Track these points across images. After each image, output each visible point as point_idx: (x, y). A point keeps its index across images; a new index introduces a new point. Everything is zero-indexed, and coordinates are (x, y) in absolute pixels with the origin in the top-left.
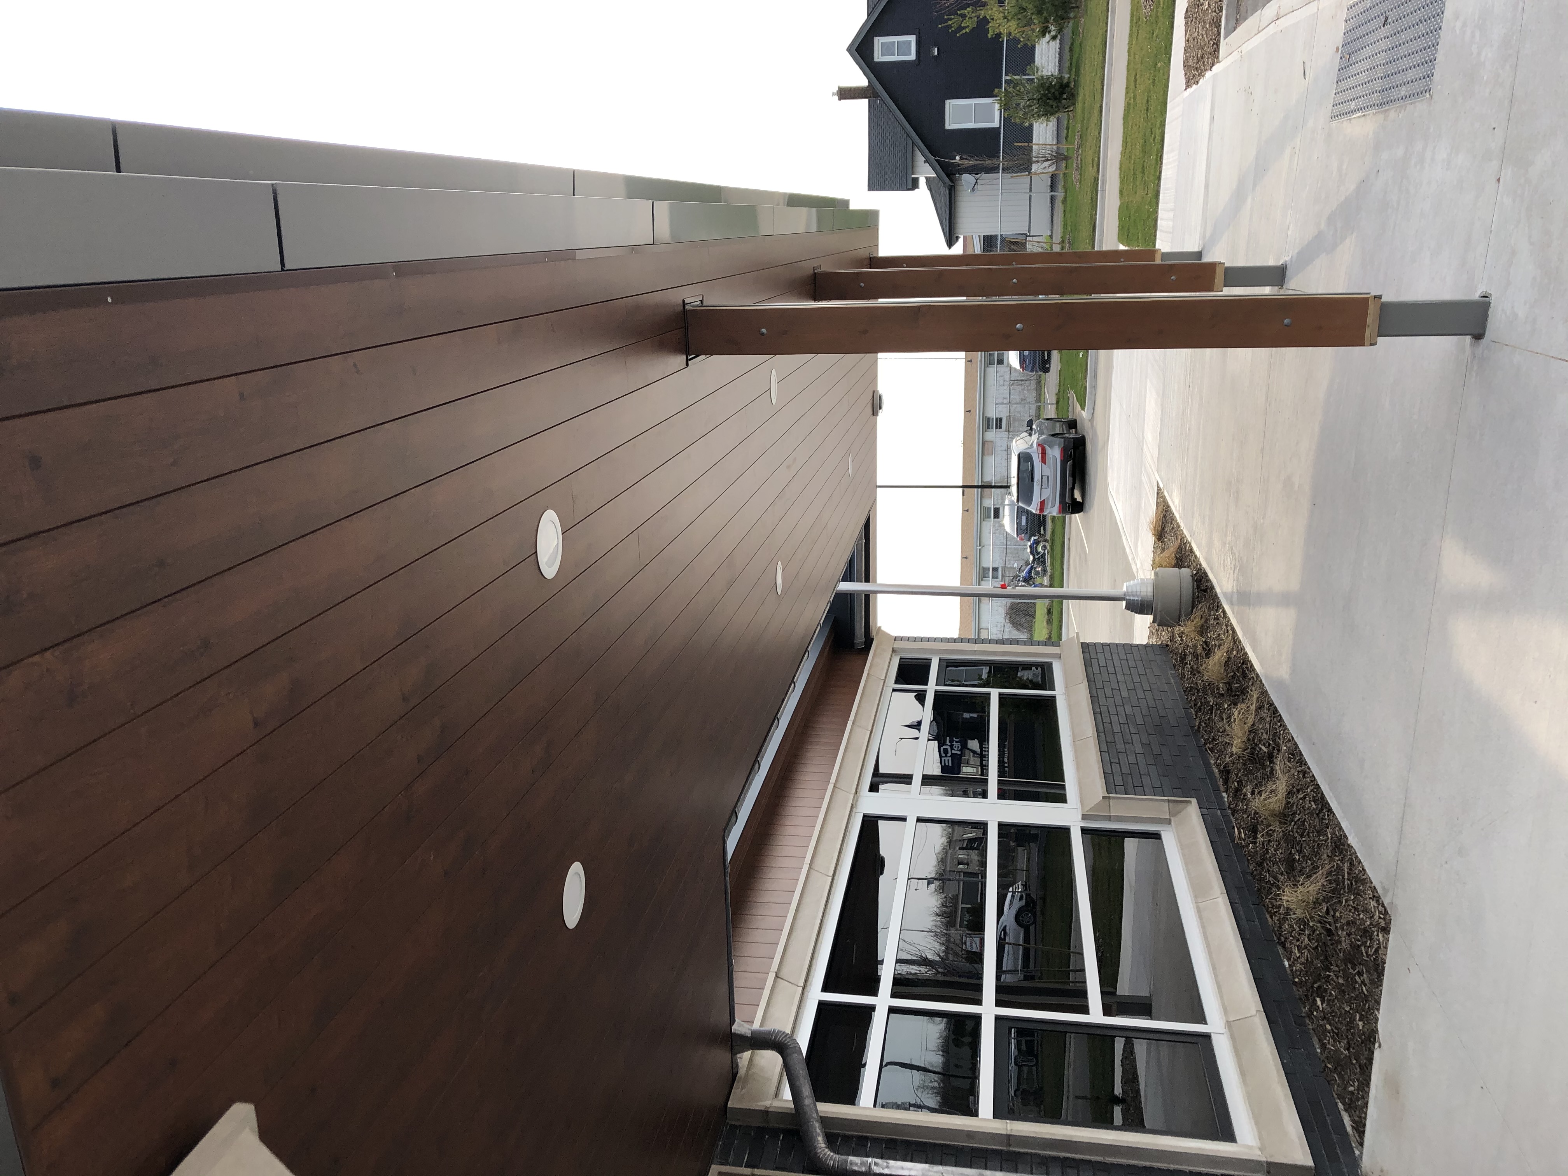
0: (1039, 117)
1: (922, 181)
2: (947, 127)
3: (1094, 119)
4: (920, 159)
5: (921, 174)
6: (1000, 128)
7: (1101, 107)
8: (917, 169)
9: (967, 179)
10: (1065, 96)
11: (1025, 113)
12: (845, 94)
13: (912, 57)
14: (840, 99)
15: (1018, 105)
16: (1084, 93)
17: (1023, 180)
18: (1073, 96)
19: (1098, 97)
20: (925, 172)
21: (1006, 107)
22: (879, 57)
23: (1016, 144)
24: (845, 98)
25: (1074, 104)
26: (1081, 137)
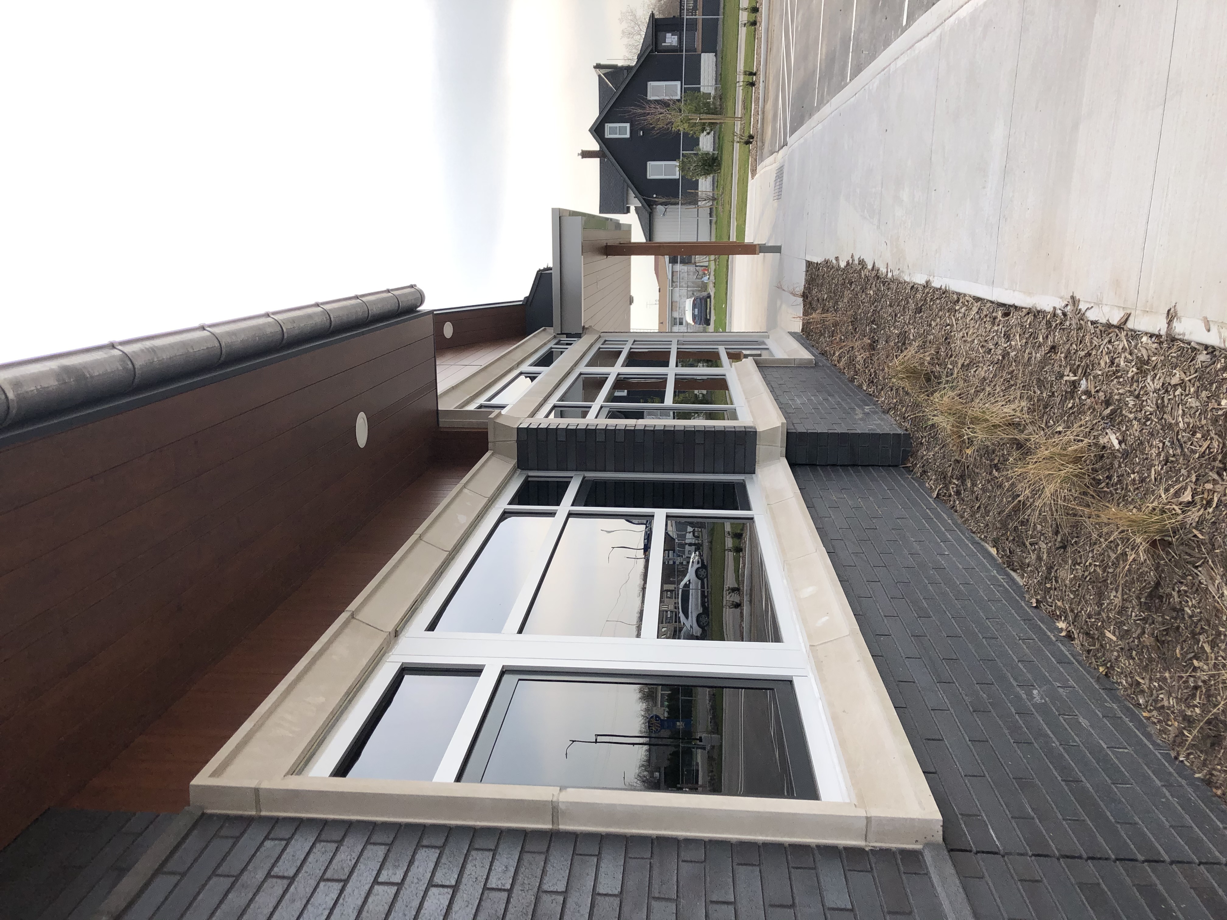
0: (701, 175)
1: (632, 209)
2: (648, 177)
3: (729, 178)
4: (632, 195)
5: (632, 204)
6: (679, 179)
7: (732, 174)
8: (630, 201)
9: (660, 208)
10: (715, 165)
11: (693, 173)
12: (586, 154)
13: (628, 136)
14: (583, 157)
15: (689, 168)
16: (724, 165)
17: (691, 210)
18: (719, 165)
19: (731, 168)
20: (634, 203)
21: (682, 169)
22: (608, 135)
23: (688, 191)
24: (585, 157)
25: (720, 169)
26: (723, 189)
